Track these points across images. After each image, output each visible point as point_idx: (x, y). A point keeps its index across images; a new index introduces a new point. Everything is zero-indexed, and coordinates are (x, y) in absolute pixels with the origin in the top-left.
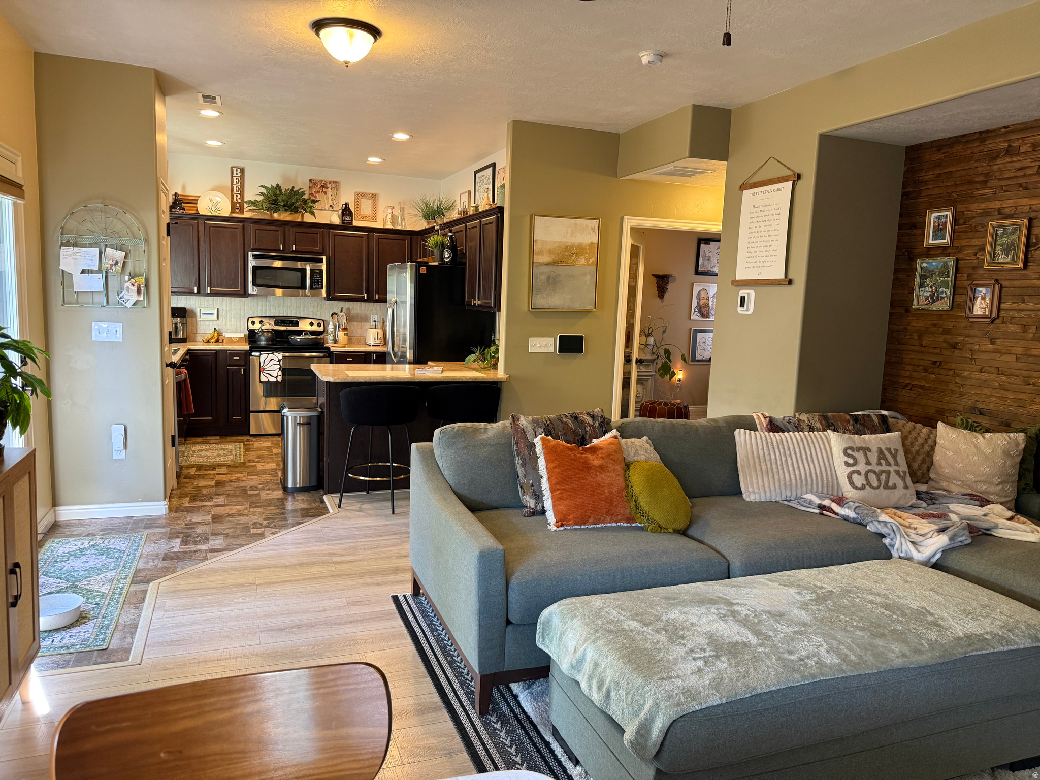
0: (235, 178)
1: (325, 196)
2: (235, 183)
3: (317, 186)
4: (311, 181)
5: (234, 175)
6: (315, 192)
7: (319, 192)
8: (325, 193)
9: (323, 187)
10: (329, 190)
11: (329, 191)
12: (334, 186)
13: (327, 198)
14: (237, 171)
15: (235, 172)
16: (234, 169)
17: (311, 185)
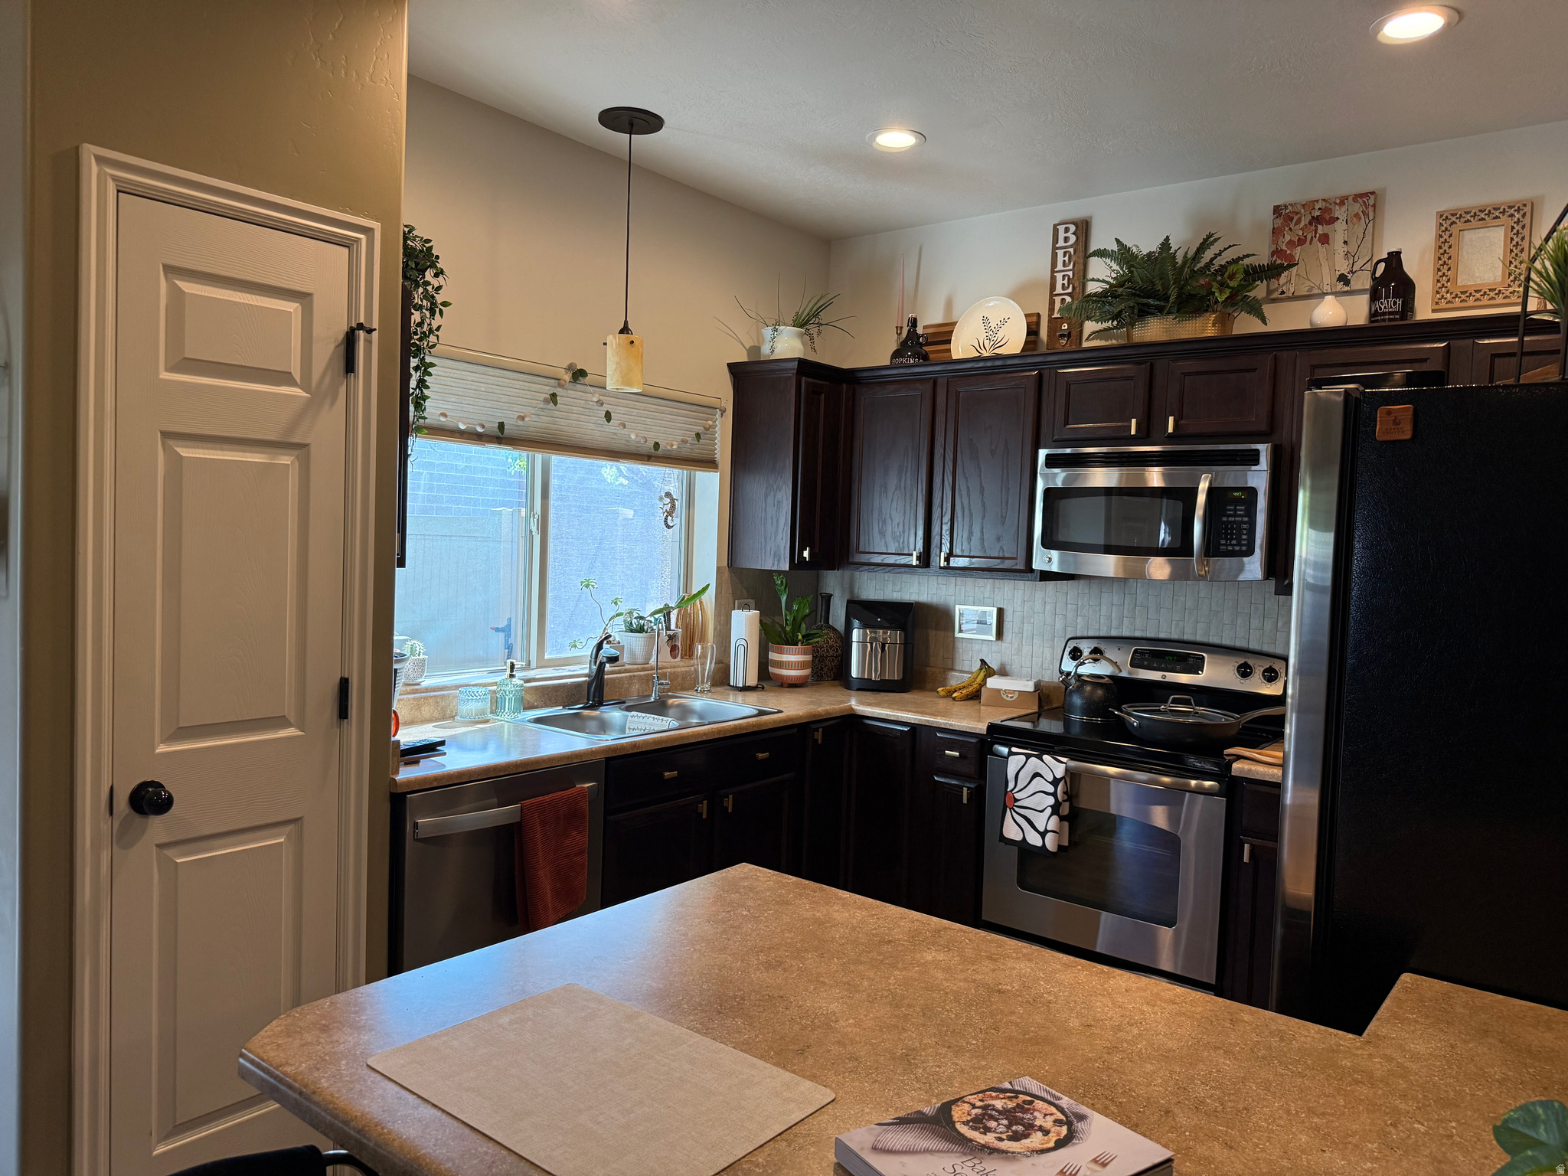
0: (1060, 253)
1: (1322, 249)
2: (1060, 267)
3: (1299, 221)
4: (1277, 210)
5: (1061, 243)
6: (1291, 243)
7: (1301, 242)
8: (1325, 239)
9: (1316, 221)
10: (1340, 226)
11: (1339, 232)
12: (1357, 208)
13: (1332, 254)
14: (1067, 230)
15: (1062, 235)
16: (1061, 229)
17: (1279, 221)
